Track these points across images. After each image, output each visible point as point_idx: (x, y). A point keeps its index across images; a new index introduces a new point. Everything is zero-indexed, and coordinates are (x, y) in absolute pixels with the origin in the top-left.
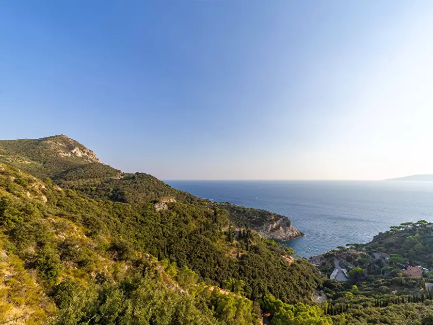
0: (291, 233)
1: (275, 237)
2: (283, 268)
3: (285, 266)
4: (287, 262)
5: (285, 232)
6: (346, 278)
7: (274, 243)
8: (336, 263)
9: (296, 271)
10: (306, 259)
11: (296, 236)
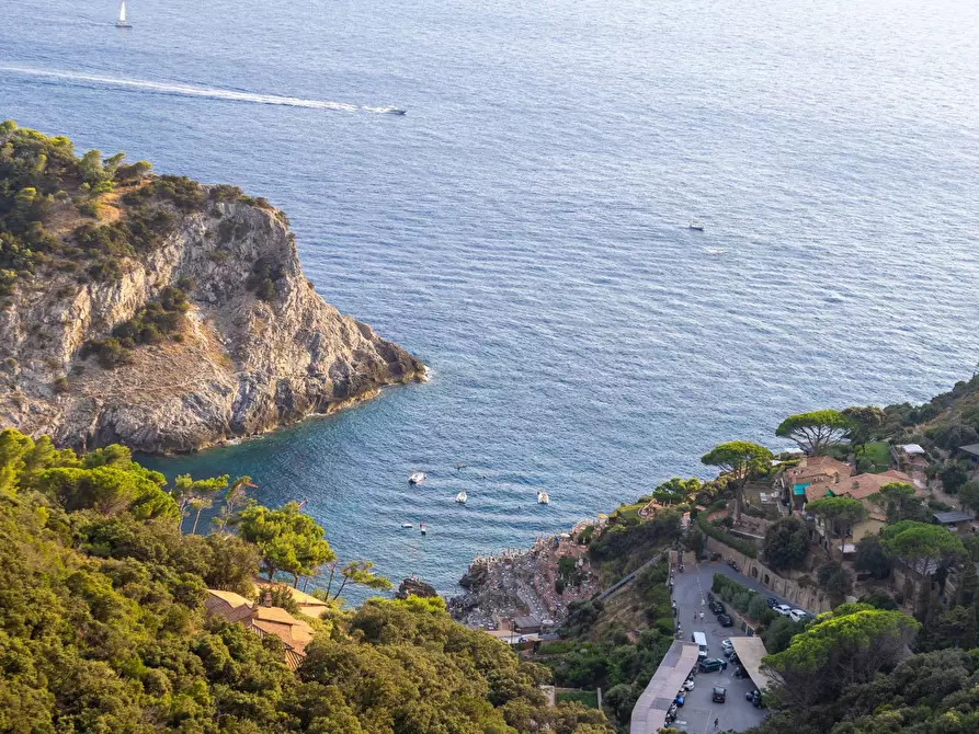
0: (291, 366)
1: (129, 420)
2: (225, 706)
3: (250, 686)
4: (270, 643)
5: (237, 355)
6: (757, 701)
7: (126, 476)
8: (688, 590)
9: (347, 712)
10: (427, 591)
11: (342, 392)
